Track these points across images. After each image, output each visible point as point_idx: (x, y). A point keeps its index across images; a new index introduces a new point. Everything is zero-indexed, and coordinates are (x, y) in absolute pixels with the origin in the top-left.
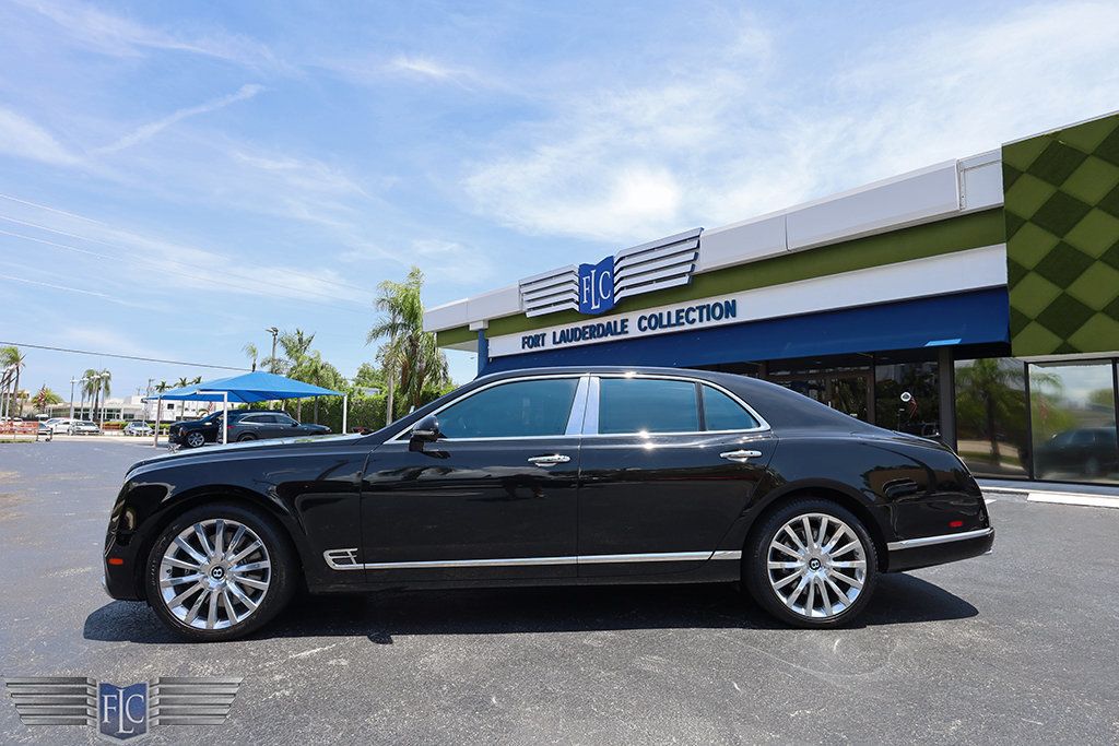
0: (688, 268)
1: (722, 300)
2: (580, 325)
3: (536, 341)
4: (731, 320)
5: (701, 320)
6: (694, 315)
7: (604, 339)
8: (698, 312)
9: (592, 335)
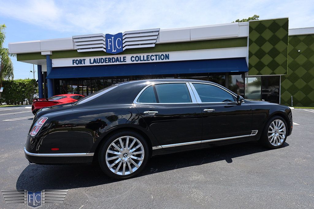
0: (154, 41)
2: (104, 57)
3: (80, 62)
4: (167, 60)
5: (156, 60)
6: (154, 58)
7: (115, 63)
8: (155, 57)
9: (109, 61)
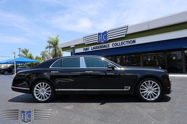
0: (125, 33)
1: (132, 40)
2: (98, 46)
3: (87, 49)
4: (134, 44)
7: (104, 48)
8: (126, 42)
9: (101, 48)
